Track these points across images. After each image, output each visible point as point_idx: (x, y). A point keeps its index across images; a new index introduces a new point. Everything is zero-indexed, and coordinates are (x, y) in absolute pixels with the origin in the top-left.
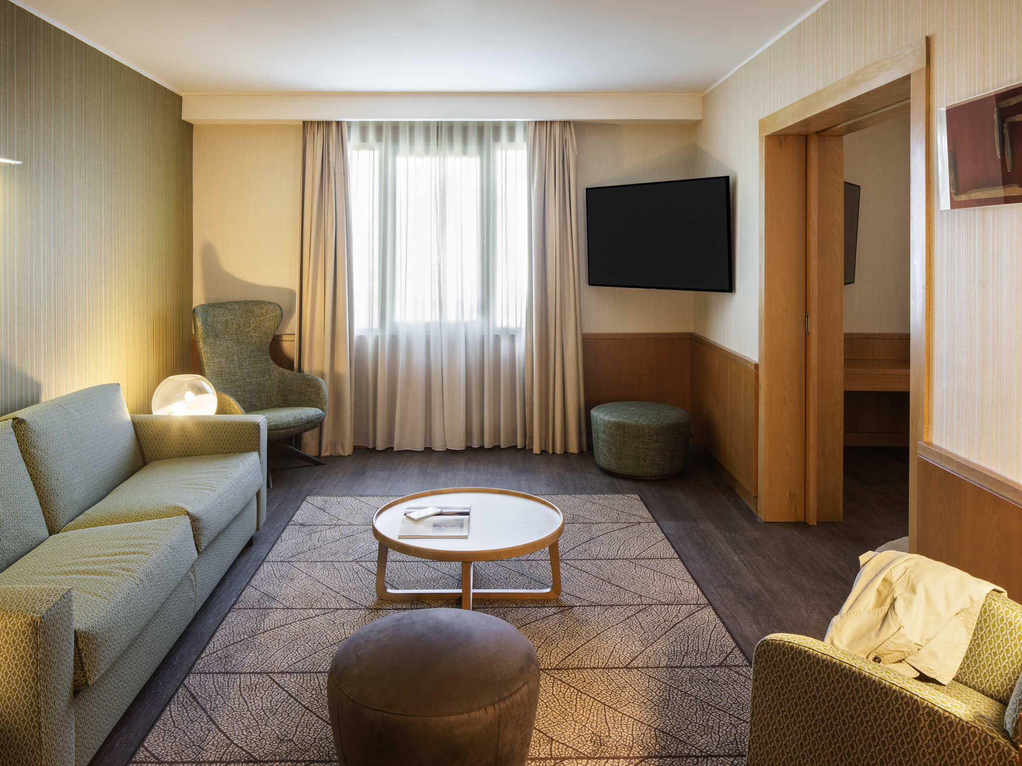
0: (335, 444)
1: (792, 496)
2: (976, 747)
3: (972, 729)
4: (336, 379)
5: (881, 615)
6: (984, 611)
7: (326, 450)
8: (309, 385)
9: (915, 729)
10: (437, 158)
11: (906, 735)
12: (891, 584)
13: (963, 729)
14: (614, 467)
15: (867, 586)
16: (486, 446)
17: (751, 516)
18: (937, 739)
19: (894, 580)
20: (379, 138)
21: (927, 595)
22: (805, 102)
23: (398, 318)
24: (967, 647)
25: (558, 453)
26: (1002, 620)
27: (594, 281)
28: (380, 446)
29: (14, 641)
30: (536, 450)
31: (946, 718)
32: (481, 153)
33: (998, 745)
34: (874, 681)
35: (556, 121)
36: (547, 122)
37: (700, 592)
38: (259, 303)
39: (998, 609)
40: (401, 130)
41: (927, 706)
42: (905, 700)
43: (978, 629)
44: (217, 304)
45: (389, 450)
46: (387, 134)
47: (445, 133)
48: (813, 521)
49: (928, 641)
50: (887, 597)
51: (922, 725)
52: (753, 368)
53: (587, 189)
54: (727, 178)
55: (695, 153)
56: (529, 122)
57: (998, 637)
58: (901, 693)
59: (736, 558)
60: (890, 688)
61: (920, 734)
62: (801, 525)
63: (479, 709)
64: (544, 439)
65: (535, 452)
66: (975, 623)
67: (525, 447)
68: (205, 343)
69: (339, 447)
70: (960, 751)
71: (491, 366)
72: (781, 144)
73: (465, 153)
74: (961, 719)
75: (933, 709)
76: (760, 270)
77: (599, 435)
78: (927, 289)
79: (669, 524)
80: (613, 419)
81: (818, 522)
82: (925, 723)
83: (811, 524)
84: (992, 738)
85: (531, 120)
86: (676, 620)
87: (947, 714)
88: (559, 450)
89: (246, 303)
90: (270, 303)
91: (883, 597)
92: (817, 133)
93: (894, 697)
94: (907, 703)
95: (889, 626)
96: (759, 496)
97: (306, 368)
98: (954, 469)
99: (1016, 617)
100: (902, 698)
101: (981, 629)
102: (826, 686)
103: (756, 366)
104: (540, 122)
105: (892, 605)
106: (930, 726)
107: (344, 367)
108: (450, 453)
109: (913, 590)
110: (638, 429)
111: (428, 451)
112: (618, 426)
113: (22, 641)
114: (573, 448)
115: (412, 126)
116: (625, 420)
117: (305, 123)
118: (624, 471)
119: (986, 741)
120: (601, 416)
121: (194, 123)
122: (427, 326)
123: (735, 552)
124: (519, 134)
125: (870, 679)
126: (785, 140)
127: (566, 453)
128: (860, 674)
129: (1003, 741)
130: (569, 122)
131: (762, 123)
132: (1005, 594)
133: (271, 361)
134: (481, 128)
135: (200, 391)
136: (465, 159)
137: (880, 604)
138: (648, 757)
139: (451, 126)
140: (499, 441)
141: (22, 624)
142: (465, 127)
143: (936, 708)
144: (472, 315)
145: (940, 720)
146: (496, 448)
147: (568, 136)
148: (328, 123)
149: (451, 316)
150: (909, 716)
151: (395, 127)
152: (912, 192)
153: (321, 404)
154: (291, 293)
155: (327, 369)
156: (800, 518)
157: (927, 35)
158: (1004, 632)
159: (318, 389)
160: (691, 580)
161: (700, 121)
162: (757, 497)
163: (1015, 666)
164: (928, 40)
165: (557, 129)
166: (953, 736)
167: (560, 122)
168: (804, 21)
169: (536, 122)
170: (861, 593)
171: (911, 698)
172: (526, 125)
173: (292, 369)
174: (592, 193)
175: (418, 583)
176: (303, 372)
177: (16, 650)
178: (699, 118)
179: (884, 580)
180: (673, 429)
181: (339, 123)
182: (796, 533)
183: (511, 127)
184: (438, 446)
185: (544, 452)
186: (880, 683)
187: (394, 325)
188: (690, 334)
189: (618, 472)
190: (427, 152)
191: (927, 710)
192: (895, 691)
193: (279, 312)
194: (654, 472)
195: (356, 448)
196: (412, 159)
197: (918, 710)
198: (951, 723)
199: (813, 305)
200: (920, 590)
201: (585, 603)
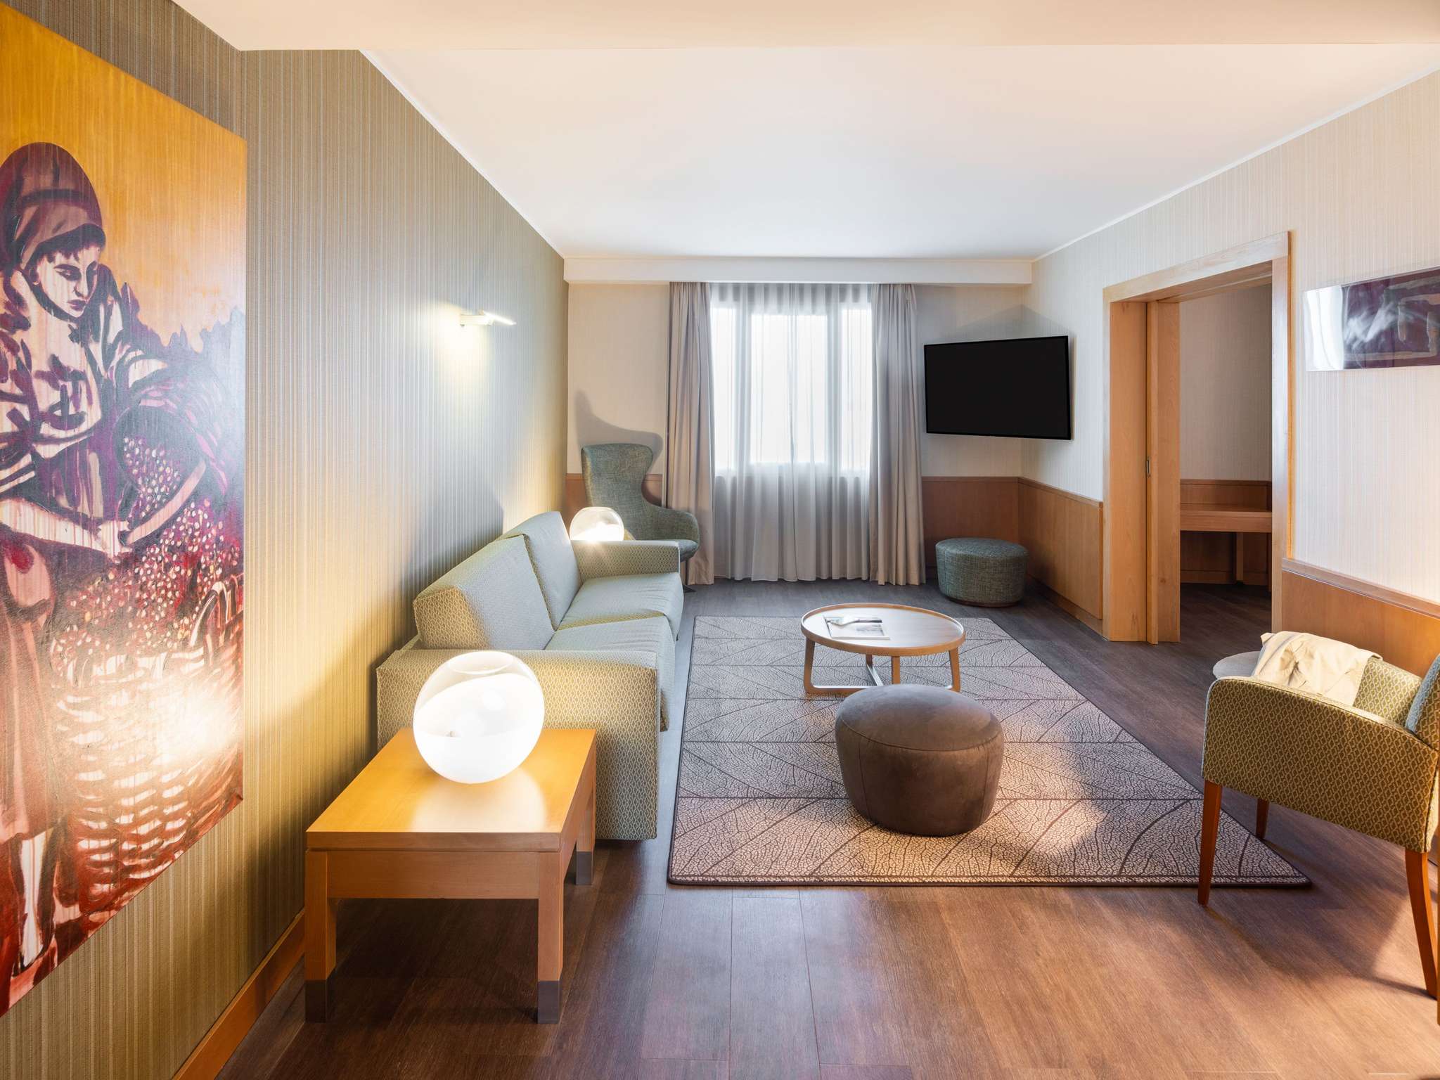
0: (699, 574)
1: (1134, 618)
2: (1388, 741)
3: (1385, 729)
4: (700, 513)
5: (1288, 675)
6: (1367, 670)
7: (692, 580)
8: (680, 520)
9: (1342, 732)
10: (790, 317)
11: (1335, 738)
12: (1292, 653)
13: (1378, 730)
14: (960, 595)
15: (1272, 655)
16: (834, 577)
17: (1098, 637)
18: (1359, 738)
19: (1294, 651)
20: (736, 297)
21: (1323, 660)
22: (1156, 276)
23: (753, 461)
24: (1355, 697)
25: (901, 584)
26: (1382, 676)
27: (931, 429)
28: (738, 577)
29: (639, 687)
30: (881, 581)
31: (1366, 723)
32: (828, 312)
33: (1405, 738)
34: (1310, 702)
35: (899, 284)
36: (890, 285)
37: (1076, 692)
38: (632, 446)
39: (1379, 668)
40: (756, 291)
41: (1351, 716)
42: (1334, 713)
43: (1363, 683)
44: (598, 446)
45: (747, 581)
46: (743, 294)
47: (797, 292)
48: (1155, 641)
49: (1326, 691)
50: (1290, 662)
51: (1347, 729)
52: (1098, 506)
53: (925, 346)
54: (1066, 338)
55: (1024, 313)
56: (874, 285)
57: (1379, 688)
58: (1330, 708)
59: (1095, 667)
60: (1322, 706)
61: (1346, 736)
62: (1145, 644)
63: (973, 747)
64: (888, 572)
65: (880, 583)
66: (1360, 679)
67: (869, 578)
68: (592, 481)
69: (703, 577)
70: (1376, 744)
71: (838, 505)
72: (1124, 309)
73: (814, 312)
74: (1376, 723)
75: (1355, 718)
76: (1105, 420)
77: (946, 567)
78: (1289, 434)
79: (1027, 641)
80: (961, 552)
81: (1159, 642)
82: (1349, 728)
83: (1153, 643)
84: (1401, 733)
85: (876, 283)
86: (1064, 711)
87: (1366, 720)
88: (901, 582)
89: (621, 445)
90: (641, 446)
91: (1286, 663)
92: (1158, 300)
93: (1325, 711)
94: (1336, 715)
95: (1296, 681)
96: (1104, 618)
97: (674, 505)
98: (1318, 577)
99: (1393, 673)
100: (1332, 712)
101: (1365, 684)
102: (1270, 709)
103: (1101, 504)
104: (884, 284)
105: (1296, 667)
106: (1354, 729)
107: (707, 504)
108: (802, 584)
109: (1311, 656)
110: (985, 561)
111: (781, 581)
112: (966, 558)
113: (644, 687)
114: (914, 580)
115: (766, 287)
116: (972, 553)
117: (672, 284)
118: (971, 599)
119: (1396, 735)
120: (946, 550)
121: (569, 282)
122: (780, 468)
123: (1093, 663)
124: (864, 295)
125: (1306, 701)
126: (1128, 306)
127: (907, 584)
128: (1298, 698)
129: (1408, 735)
130: (910, 285)
131: (1106, 292)
132: (1382, 659)
133: (643, 499)
134: (828, 289)
135: (610, 521)
136: (814, 317)
137: (1285, 667)
138: (1082, 799)
139: (801, 287)
140: (845, 573)
141: (644, 675)
142: (814, 288)
143: (1358, 717)
144: (822, 460)
145: (1361, 725)
146: (843, 580)
147: (909, 298)
148: (693, 284)
149: (802, 460)
150: (1337, 724)
151: (751, 288)
152: (1274, 356)
153: (694, 536)
154: (657, 438)
155: (692, 507)
156: (1143, 639)
157: (1289, 229)
158: (1384, 685)
159: (690, 522)
160: (1064, 682)
161: (1030, 285)
162: (1101, 620)
163: (1393, 709)
164: (1289, 234)
165: (900, 291)
166: (1371, 735)
167: (903, 285)
168: (1155, 206)
169: (880, 285)
170: (1268, 660)
171: (1339, 711)
172: (870, 287)
173: (660, 505)
174: (929, 350)
175: (832, 682)
176: (671, 508)
177: (640, 693)
178: (1030, 283)
179: (1286, 651)
180: (1017, 561)
181: (703, 285)
182: (1142, 650)
183: (856, 289)
184: (790, 577)
185: (888, 583)
186: (1314, 703)
187: (749, 466)
188: (1019, 478)
189: (966, 600)
190: (780, 312)
191: (1351, 718)
192: (1326, 707)
193: (651, 454)
194: (998, 599)
195: (716, 579)
196: (766, 316)
197: (1344, 719)
198: (1369, 726)
199: (1154, 452)
200: (1317, 655)
201: (982, 698)
